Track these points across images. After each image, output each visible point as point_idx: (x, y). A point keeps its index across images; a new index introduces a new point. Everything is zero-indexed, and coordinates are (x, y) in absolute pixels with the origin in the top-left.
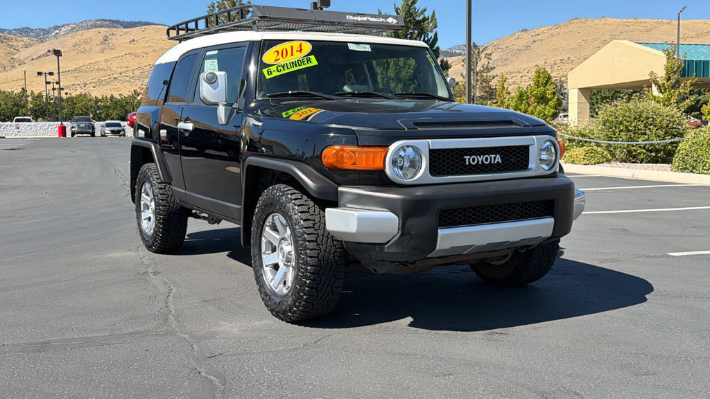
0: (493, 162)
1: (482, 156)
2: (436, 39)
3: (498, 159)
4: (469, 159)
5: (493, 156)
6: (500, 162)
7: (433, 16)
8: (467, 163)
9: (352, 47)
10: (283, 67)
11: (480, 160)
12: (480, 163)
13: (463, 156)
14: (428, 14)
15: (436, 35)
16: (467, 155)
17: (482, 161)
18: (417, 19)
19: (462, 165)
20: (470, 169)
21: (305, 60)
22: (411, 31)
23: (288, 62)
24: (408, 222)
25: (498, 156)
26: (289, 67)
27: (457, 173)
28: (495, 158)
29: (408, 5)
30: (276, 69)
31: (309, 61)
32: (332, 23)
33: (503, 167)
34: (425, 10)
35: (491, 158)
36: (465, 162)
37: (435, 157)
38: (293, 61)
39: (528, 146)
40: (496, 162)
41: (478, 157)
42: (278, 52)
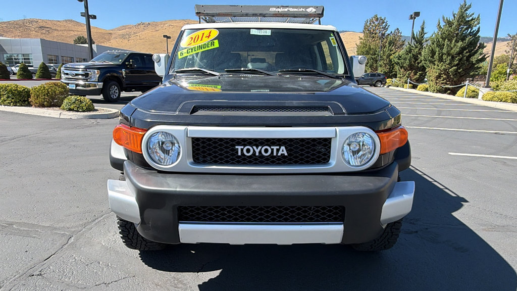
0: (275, 154)
1: (260, 147)
2: (478, 31)
3: (283, 151)
4: (242, 150)
5: (275, 148)
6: (286, 154)
7: (478, 17)
8: (240, 154)
9: (253, 32)
10: (192, 50)
11: (257, 151)
12: (257, 154)
13: (235, 146)
14: (475, 16)
15: (479, 28)
16: (239, 144)
17: (260, 152)
18: (467, 19)
19: (233, 155)
20: (244, 159)
21: (210, 44)
22: (461, 26)
23: (196, 46)
24: (147, 212)
25: (283, 148)
26: (196, 49)
27: (227, 163)
28: (278, 150)
29: (461, 12)
30: (186, 51)
31: (213, 44)
32: (255, 15)
33: (290, 160)
34: (473, 14)
35: (272, 150)
36: (237, 152)
37: (198, 145)
38: (201, 45)
39: (331, 139)
40: (279, 154)
41: (255, 147)
42: (192, 38)
